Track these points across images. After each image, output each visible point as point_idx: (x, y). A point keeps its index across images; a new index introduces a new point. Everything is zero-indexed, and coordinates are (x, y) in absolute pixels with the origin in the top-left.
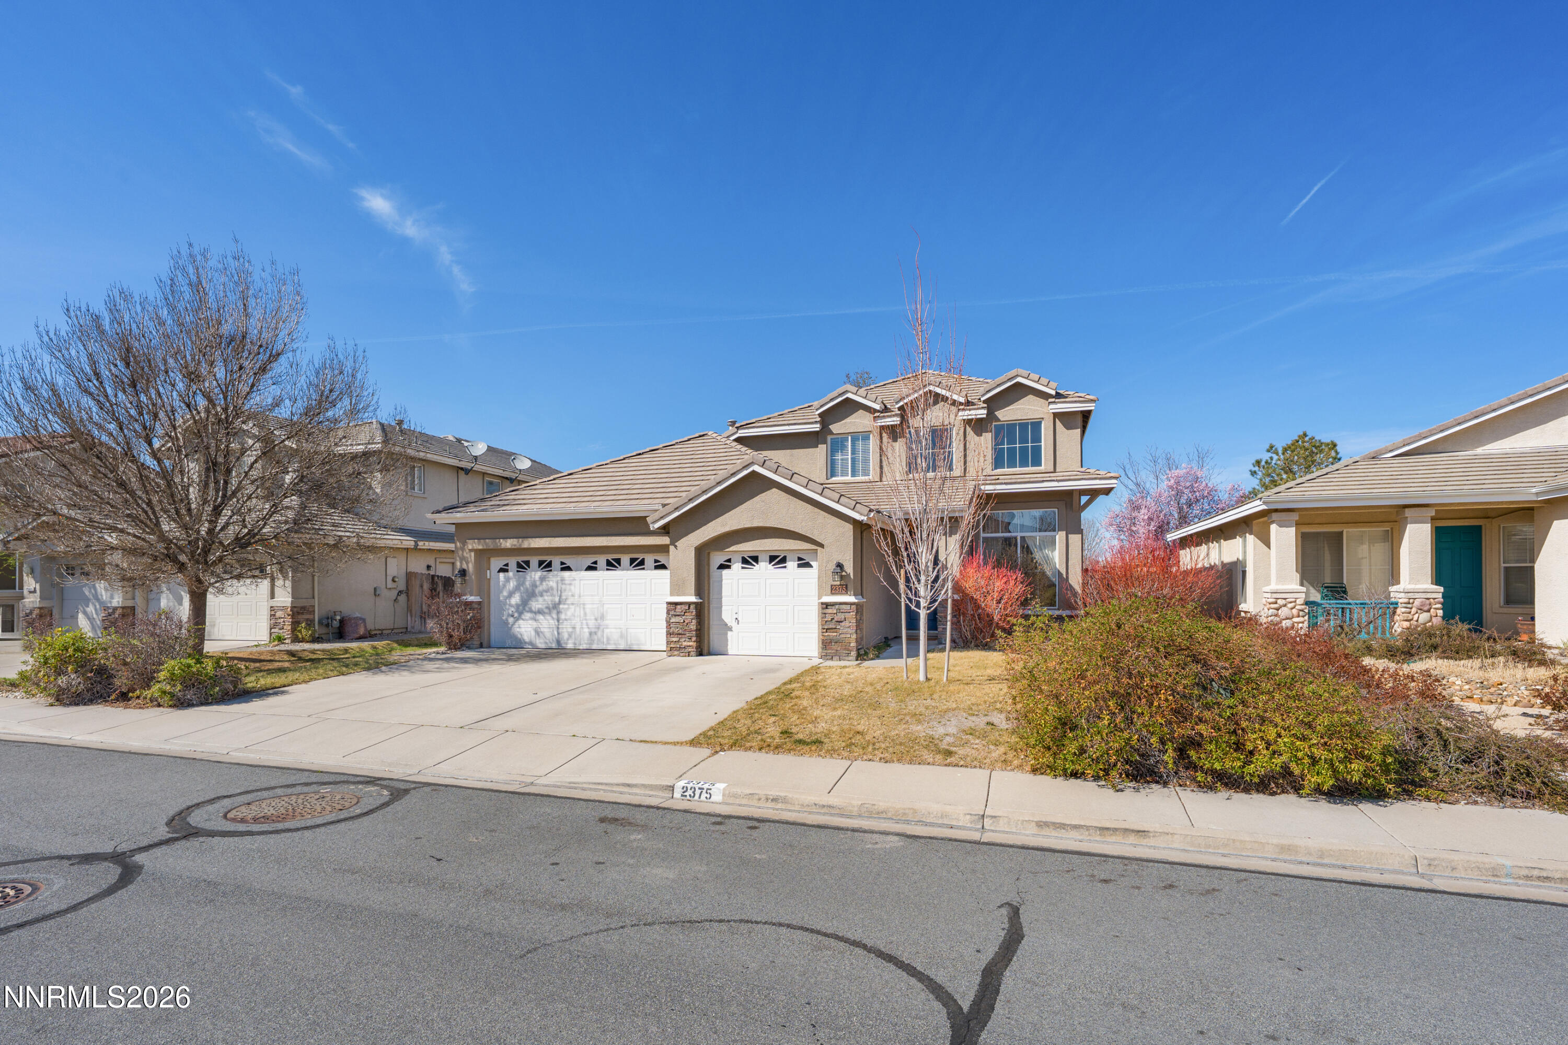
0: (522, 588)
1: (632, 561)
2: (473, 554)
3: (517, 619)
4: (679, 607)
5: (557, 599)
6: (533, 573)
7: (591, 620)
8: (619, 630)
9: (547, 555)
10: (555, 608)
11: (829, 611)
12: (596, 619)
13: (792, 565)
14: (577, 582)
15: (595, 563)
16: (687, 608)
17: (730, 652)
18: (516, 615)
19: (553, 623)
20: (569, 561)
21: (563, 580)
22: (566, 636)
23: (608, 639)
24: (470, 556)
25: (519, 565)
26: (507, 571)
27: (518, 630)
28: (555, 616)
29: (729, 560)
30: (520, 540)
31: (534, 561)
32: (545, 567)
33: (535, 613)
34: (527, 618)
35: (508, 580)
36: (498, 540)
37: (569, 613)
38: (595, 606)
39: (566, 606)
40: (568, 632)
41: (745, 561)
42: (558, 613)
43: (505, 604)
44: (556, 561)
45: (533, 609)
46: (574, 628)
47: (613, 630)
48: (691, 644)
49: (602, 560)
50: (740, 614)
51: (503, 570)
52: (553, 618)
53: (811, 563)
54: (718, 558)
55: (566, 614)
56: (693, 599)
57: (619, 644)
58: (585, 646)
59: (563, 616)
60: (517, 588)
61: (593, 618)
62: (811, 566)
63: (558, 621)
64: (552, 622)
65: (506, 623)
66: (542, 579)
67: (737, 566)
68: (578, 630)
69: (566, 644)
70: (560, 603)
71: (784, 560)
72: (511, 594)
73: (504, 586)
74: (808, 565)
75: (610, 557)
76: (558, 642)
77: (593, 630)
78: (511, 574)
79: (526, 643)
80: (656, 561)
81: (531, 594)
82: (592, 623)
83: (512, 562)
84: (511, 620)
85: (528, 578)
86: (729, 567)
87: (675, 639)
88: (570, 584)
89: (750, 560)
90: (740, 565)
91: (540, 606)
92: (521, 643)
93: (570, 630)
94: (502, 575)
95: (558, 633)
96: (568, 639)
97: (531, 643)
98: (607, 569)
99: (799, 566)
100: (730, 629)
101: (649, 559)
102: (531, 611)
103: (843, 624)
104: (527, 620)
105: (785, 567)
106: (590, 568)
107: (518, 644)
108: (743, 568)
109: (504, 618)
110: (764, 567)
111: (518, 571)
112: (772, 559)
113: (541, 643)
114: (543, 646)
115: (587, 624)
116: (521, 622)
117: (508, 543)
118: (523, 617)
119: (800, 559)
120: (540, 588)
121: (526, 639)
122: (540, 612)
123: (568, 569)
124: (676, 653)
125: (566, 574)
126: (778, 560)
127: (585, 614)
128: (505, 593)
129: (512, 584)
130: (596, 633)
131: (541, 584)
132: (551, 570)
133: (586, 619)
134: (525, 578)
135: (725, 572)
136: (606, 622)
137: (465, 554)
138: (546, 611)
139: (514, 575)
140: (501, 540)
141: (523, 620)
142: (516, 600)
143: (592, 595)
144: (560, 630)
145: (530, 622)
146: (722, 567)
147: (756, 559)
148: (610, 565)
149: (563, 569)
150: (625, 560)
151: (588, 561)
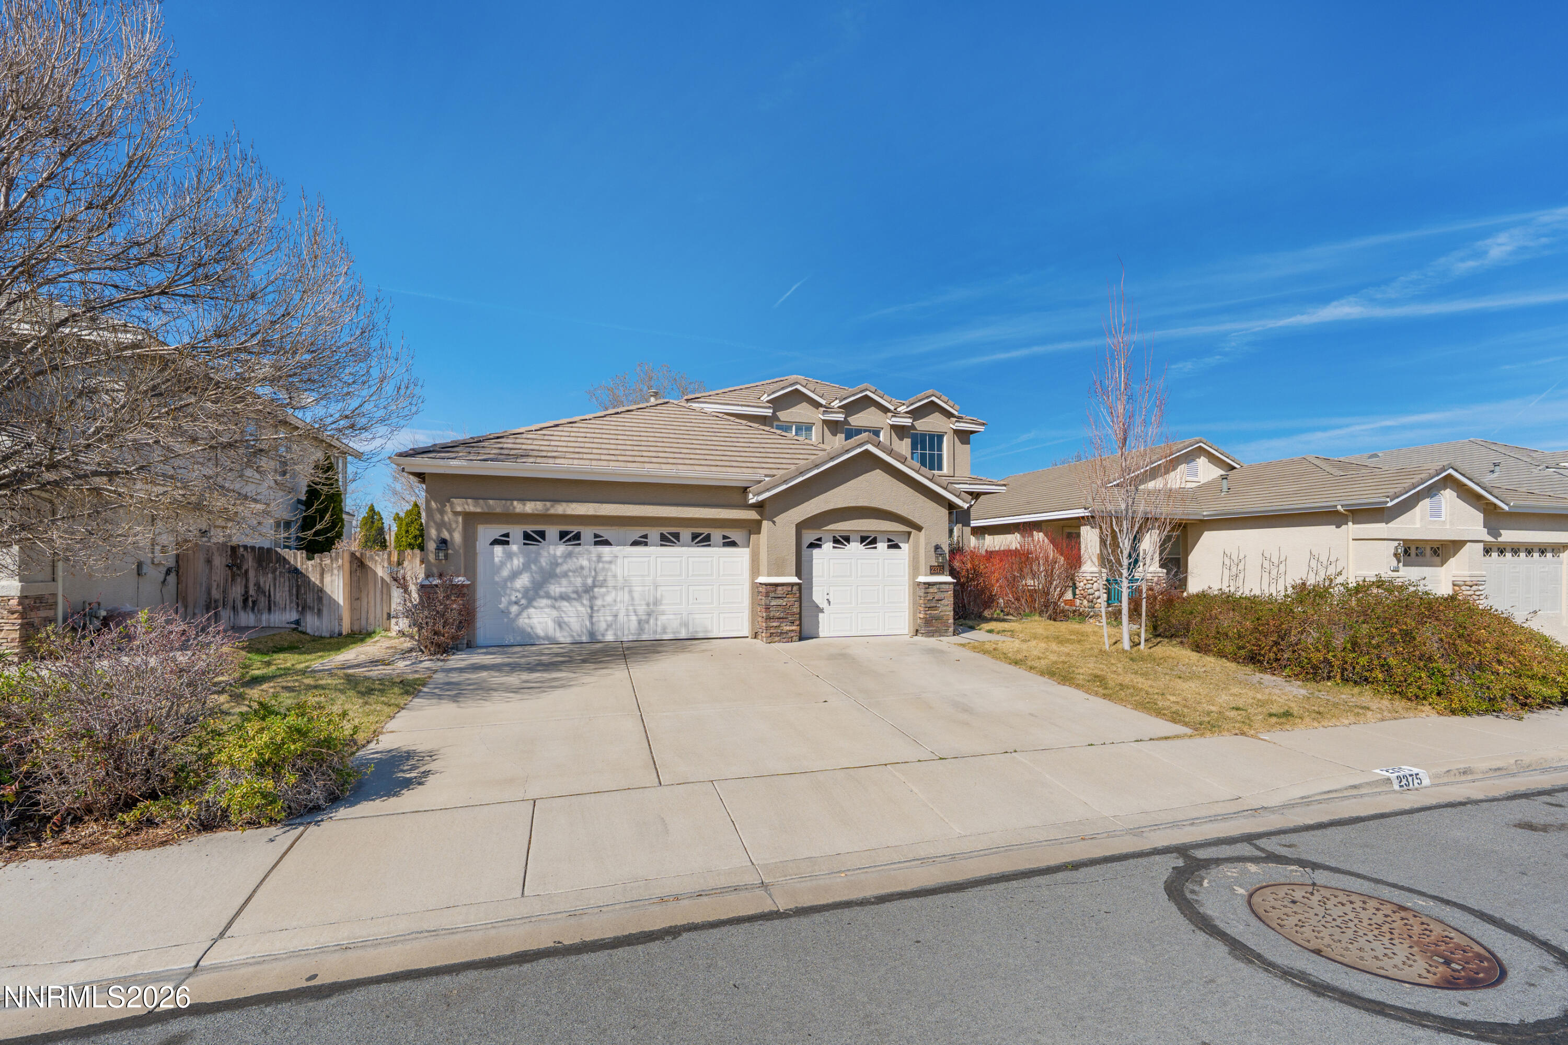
0: (533, 567)
1: (695, 536)
2: (460, 519)
3: (527, 607)
4: (780, 588)
5: (590, 581)
6: (552, 547)
7: (640, 605)
8: (679, 616)
9: (573, 524)
10: (588, 592)
11: (931, 590)
12: (648, 605)
13: (882, 546)
14: (619, 561)
15: (645, 536)
16: (790, 589)
17: (821, 634)
18: (523, 602)
19: (583, 610)
20: (606, 533)
21: (599, 557)
22: (603, 626)
23: (664, 630)
24: (457, 522)
25: (527, 536)
26: (507, 543)
27: (527, 621)
28: (586, 602)
29: (819, 539)
30: (548, 504)
31: (552, 532)
32: (569, 540)
33: (556, 599)
34: (542, 605)
35: (509, 556)
36: (509, 503)
37: (609, 599)
38: (647, 588)
39: (604, 590)
40: (606, 621)
41: (836, 541)
42: (592, 598)
43: (505, 587)
44: (587, 533)
45: (552, 593)
46: (616, 616)
47: (672, 617)
48: (794, 628)
49: (654, 534)
50: (831, 594)
51: (503, 541)
52: (583, 605)
53: (900, 544)
54: (809, 536)
55: (604, 600)
56: (795, 580)
57: (679, 633)
58: (631, 638)
59: (599, 602)
60: (526, 567)
61: (643, 602)
62: (899, 547)
63: (592, 608)
64: (581, 609)
65: (505, 612)
66: (569, 555)
67: (828, 546)
68: (621, 617)
69: (603, 635)
70: (594, 586)
71: (874, 541)
72: (515, 575)
73: (503, 564)
74: (897, 546)
75: (666, 530)
76: (592, 634)
77: (644, 617)
78: (514, 548)
79: (538, 637)
80: (725, 537)
81: (549, 575)
82: (642, 609)
83: (516, 532)
84: (514, 609)
85: (545, 554)
86: (819, 546)
87: (775, 624)
88: (610, 562)
89: (841, 540)
90: (831, 544)
91: (563, 590)
92: (533, 638)
93: (610, 618)
94: (498, 549)
95: (592, 623)
96: (607, 630)
97: (547, 638)
98: (662, 545)
99: (889, 547)
100: (822, 611)
101: (717, 535)
102: (548, 596)
103: (943, 602)
104: (542, 608)
105: (875, 548)
106: (635, 543)
107: (528, 640)
108: (834, 547)
109: (502, 606)
110: (855, 547)
111: (525, 544)
112: (863, 539)
113: (564, 637)
114: (569, 640)
115: (635, 611)
116: (531, 610)
117: (530, 507)
118: (535, 604)
119: (889, 540)
120: (565, 567)
121: (540, 632)
122: (564, 597)
123: (606, 543)
124: (777, 639)
125: (605, 549)
126: (869, 540)
127: (633, 599)
128: (505, 573)
129: (517, 562)
130: (647, 622)
131: (565, 562)
132: (579, 544)
133: (633, 605)
134: (538, 554)
135: (816, 551)
136: (662, 607)
137: (446, 519)
138: (574, 596)
139: (521, 551)
140: (515, 503)
141: (535, 608)
142: (523, 581)
143: (642, 576)
144: (594, 620)
145: (547, 610)
146: (812, 546)
147: (848, 539)
148: (665, 540)
149: (596, 543)
150: (686, 534)
151: (636, 533)
